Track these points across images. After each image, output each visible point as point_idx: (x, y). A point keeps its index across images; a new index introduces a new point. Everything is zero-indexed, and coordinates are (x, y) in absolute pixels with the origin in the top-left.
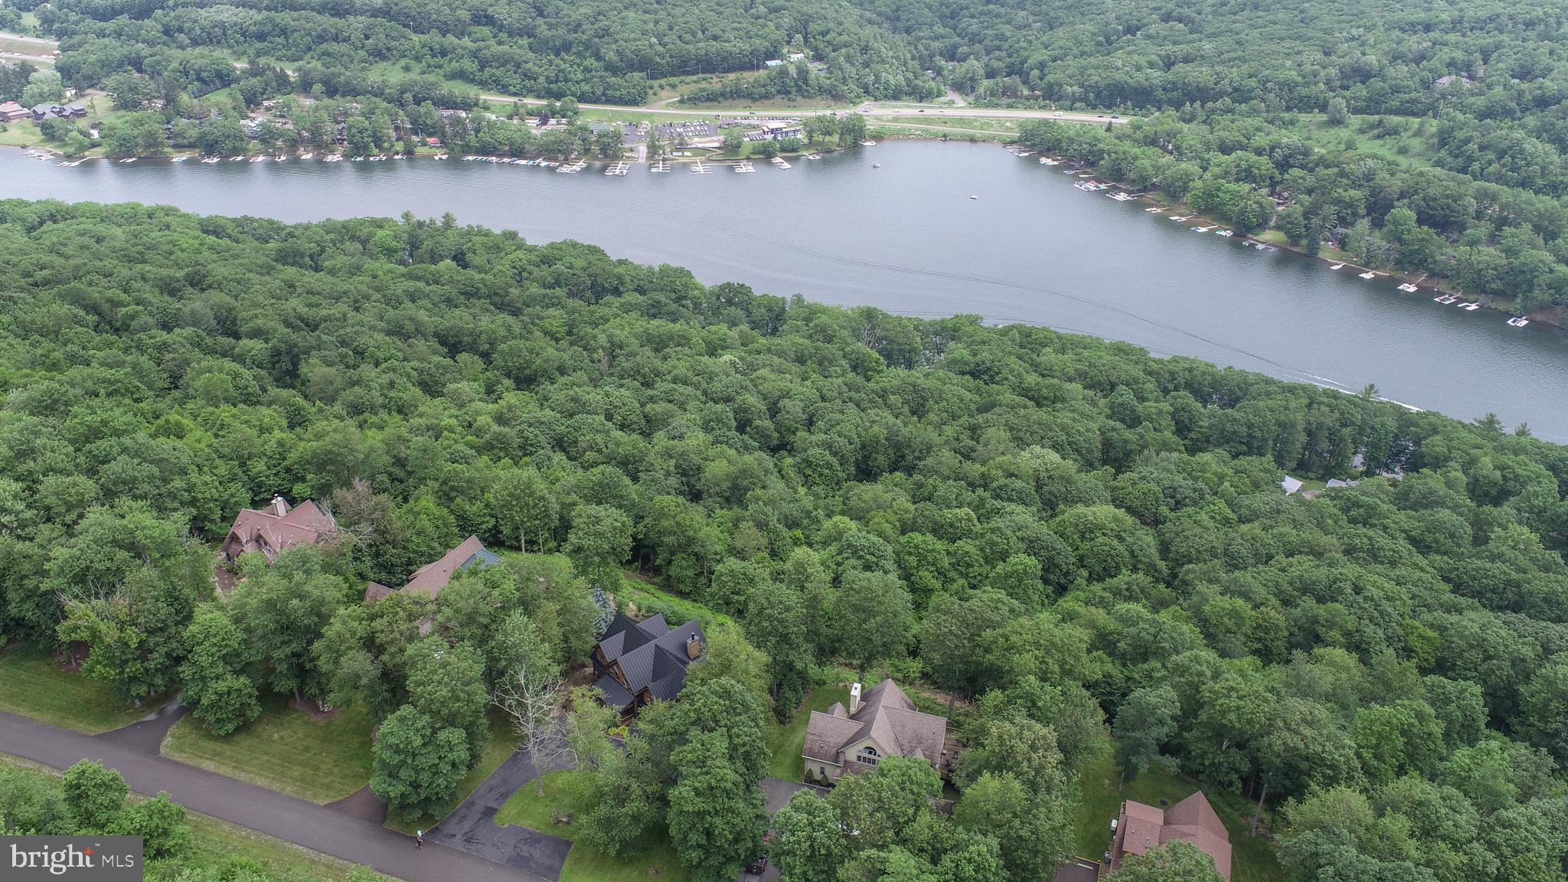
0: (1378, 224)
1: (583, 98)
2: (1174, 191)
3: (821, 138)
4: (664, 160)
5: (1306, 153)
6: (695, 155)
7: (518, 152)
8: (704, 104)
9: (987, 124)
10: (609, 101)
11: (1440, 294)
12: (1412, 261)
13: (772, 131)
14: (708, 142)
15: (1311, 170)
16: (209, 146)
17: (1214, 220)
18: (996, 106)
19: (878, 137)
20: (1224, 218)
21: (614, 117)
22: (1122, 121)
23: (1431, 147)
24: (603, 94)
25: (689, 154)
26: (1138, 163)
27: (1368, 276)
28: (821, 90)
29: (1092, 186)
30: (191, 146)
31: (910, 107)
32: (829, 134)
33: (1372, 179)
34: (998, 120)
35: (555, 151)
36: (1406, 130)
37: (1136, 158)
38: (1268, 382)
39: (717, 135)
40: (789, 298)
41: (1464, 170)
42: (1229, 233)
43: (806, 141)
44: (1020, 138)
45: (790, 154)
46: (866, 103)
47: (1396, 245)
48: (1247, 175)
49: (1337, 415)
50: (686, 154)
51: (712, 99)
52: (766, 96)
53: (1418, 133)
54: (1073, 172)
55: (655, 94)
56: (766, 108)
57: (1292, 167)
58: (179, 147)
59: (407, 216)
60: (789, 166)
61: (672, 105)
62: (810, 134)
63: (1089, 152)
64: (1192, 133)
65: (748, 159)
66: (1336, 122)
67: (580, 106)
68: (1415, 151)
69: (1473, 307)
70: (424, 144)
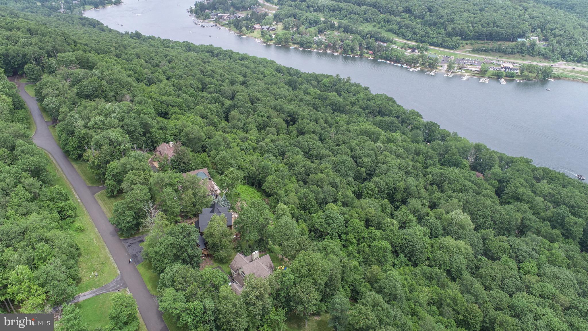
1: (433, 44)
3: (527, 73)
4: (452, 72)
6: (466, 72)
7: (398, 61)
8: (482, 53)
10: (442, 47)
13: (505, 68)
14: (474, 68)
16: (302, 45)
19: (558, 78)
21: (441, 53)
24: (441, 44)
28: (539, 54)
30: (297, 44)
32: (532, 72)
35: (411, 62)
39: (479, 66)
40: (453, 133)
43: (519, 74)
45: (509, 78)
46: (560, 62)
50: (463, 71)
51: (486, 51)
52: (512, 53)
55: (463, 46)
56: (509, 58)
58: (294, 43)
59: (337, 76)
60: (505, 83)
61: (469, 52)
62: (522, 71)
65: (489, 77)
67: (430, 47)
70: (367, 53)
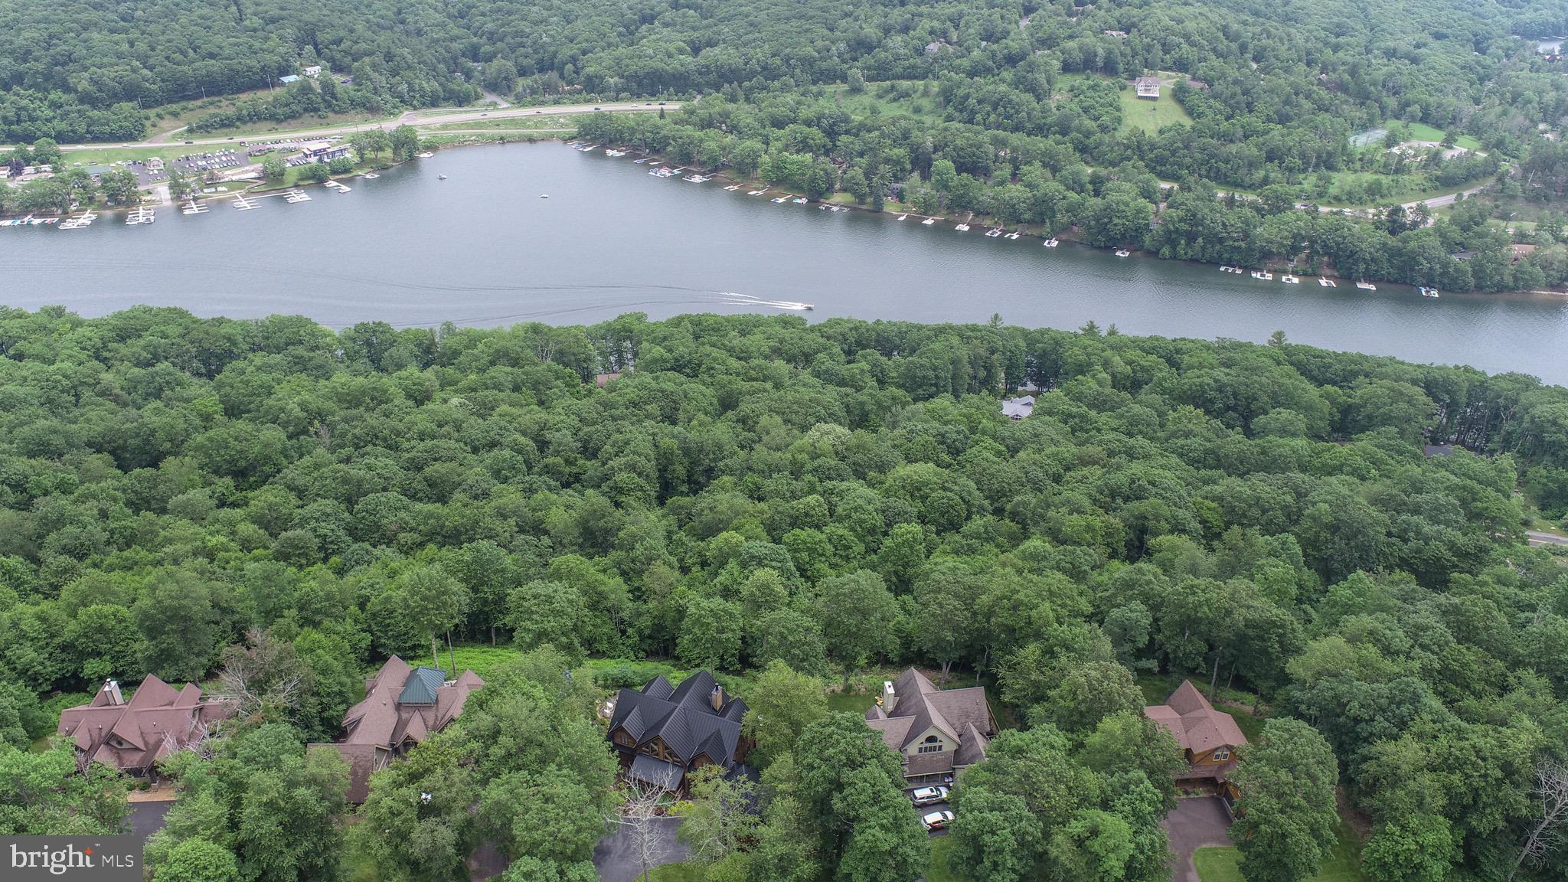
0: (925, 176)
1: (62, 138)
2: (745, 168)
3: (372, 155)
4: (195, 199)
5: (846, 120)
6: (231, 189)
8: (219, 131)
9: (541, 122)
10: (97, 139)
11: (989, 229)
12: (961, 204)
13: (315, 153)
14: (243, 172)
15: (857, 135)
17: (786, 190)
18: (542, 103)
19: (432, 147)
20: (796, 187)
21: (118, 154)
22: (673, 107)
23: (938, 105)
25: (224, 189)
26: (705, 145)
27: (929, 222)
28: (354, 104)
29: (665, 172)
31: (453, 112)
32: (381, 149)
33: (908, 138)
34: (551, 117)
35: (47, 205)
36: (915, 92)
37: (701, 141)
38: (920, 328)
39: (250, 164)
40: (437, 329)
41: (971, 121)
42: (804, 201)
43: (357, 159)
44: (579, 133)
45: (343, 176)
46: (406, 113)
47: (944, 193)
48: (804, 146)
49: (986, 346)
50: (219, 189)
51: (226, 124)
52: (293, 116)
53: (926, 93)
54: (643, 161)
55: (154, 126)
56: (295, 129)
57: (840, 134)
60: (348, 189)
62: (360, 151)
63: (654, 140)
64: (744, 113)
65: (297, 186)
66: (856, 90)
67: (62, 148)
68: (926, 110)
69: (1015, 236)
